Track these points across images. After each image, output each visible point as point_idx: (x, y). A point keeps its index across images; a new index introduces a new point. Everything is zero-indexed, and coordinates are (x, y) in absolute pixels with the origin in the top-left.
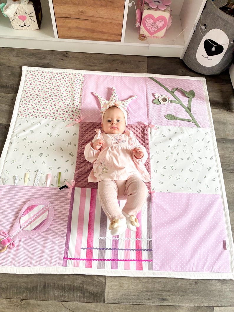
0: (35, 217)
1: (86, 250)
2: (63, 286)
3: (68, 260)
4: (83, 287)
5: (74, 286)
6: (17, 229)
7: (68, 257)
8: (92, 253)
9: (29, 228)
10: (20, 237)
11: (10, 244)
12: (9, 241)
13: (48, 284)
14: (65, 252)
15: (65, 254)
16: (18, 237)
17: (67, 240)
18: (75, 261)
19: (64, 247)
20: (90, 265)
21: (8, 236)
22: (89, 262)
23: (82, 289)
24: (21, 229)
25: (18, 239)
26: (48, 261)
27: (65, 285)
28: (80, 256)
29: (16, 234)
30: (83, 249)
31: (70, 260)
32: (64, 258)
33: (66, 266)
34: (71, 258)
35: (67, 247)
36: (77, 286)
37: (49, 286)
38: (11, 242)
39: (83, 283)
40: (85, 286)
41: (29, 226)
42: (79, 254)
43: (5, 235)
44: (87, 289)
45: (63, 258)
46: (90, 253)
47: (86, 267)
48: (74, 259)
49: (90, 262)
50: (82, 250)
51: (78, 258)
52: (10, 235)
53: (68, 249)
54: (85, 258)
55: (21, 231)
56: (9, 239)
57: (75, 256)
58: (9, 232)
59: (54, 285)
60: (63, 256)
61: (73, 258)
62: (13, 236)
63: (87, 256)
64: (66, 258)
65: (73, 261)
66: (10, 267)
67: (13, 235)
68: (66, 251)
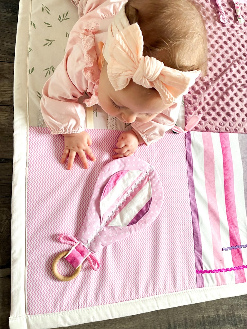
0: (126, 195)
1: (229, 251)
2: (201, 320)
3: (204, 275)
4: (234, 315)
5: (219, 316)
6: (94, 226)
7: (204, 269)
8: (241, 255)
9: (120, 221)
10: (106, 242)
11: (87, 259)
12: (82, 253)
13: (174, 322)
14: (197, 261)
15: (198, 264)
16: (100, 243)
17: (197, 237)
18: (218, 274)
19: (192, 250)
20: (242, 278)
21: (79, 243)
22: (239, 271)
23: (233, 318)
24: (103, 224)
25: (101, 248)
26: (170, 282)
27: (203, 317)
28: (223, 264)
29: (93, 237)
30: (226, 250)
31: (208, 274)
32: (197, 271)
33: (203, 286)
34: (208, 269)
35: (198, 251)
36: (223, 315)
37: (177, 327)
38: (87, 255)
39: (232, 308)
40: (237, 313)
41: (118, 216)
42: (221, 261)
43: (71, 242)
44: (240, 317)
45: (195, 272)
46: (237, 254)
47: (237, 282)
48: (215, 271)
49: (241, 273)
50: (224, 251)
51: (222, 268)
52: (83, 240)
53: (201, 254)
54: (233, 267)
55: (105, 230)
56: (82, 249)
57: (216, 266)
58: (78, 234)
59: (186, 323)
60: (195, 270)
61: (213, 269)
62: (89, 242)
63: (233, 261)
64: (200, 272)
65: (213, 275)
66: (95, 307)
67: (90, 240)
68: (198, 257)
